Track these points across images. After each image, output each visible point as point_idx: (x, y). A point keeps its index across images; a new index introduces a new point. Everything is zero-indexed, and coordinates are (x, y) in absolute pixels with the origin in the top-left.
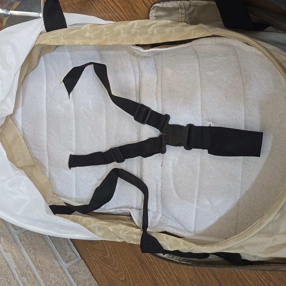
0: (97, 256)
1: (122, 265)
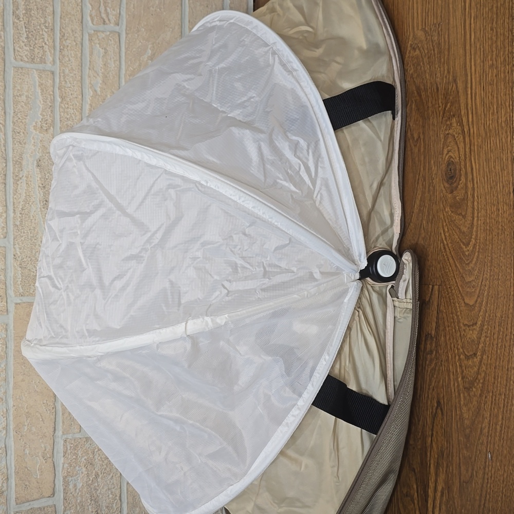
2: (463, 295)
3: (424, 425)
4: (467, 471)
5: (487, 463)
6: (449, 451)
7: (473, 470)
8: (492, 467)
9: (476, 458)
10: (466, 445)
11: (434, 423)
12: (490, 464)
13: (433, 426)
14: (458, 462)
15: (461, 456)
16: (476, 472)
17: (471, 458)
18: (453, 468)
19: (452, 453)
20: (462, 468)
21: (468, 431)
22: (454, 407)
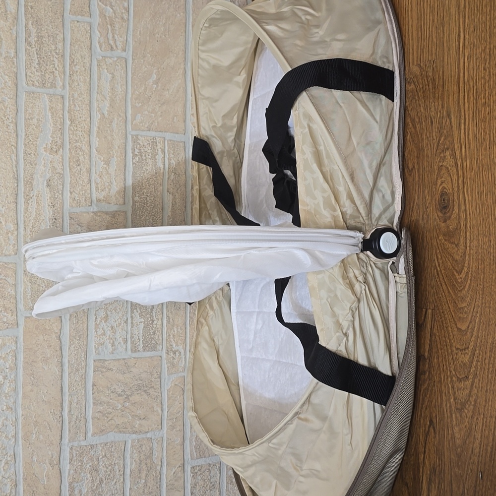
0: (442, 262)
1: (475, 306)
2: (456, 320)
3: (417, 442)
4: (459, 488)
5: (478, 483)
6: (441, 469)
7: (464, 487)
8: (483, 486)
9: (468, 477)
10: (458, 463)
11: (426, 440)
12: (481, 482)
13: (426, 443)
14: (450, 479)
15: (453, 474)
16: (468, 490)
17: (462, 476)
18: (444, 485)
19: (444, 470)
20: (454, 486)
21: (459, 450)
22: (446, 426)
